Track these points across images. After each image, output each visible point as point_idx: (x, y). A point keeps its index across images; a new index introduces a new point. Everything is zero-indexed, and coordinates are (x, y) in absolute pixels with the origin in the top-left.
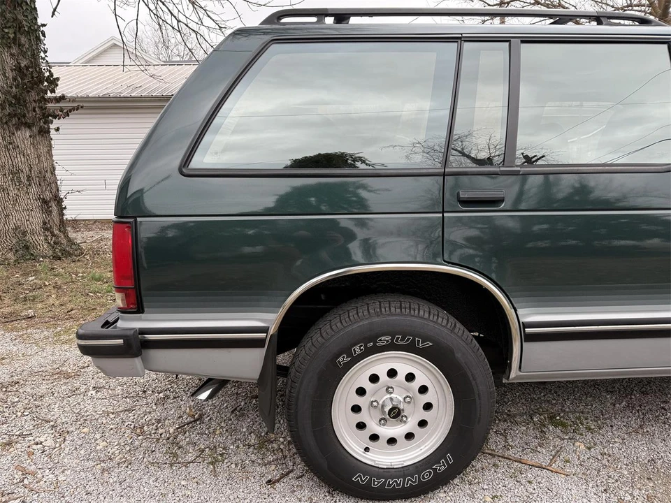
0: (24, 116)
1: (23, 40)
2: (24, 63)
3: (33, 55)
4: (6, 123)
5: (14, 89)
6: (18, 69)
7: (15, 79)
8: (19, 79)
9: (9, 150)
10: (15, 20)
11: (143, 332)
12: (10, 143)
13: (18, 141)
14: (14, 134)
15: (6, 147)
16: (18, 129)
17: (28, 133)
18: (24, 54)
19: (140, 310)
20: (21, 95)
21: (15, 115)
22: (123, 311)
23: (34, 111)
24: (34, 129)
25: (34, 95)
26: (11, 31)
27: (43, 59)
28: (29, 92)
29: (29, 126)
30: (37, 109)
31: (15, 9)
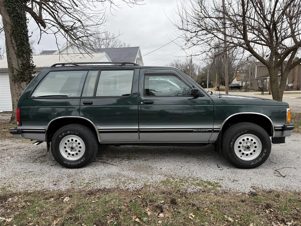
0: (24, 78)
1: (25, 55)
2: (24, 62)
3: (28, 59)
4: (19, 80)
5: (21, 70)
6: (23, 64)
7: (22, 67)
8: (23, 67)
9: (19, 88)
10: (22, 50)
11: (22, 129)
12: (20, 86)
13: (22, 86)
14: (21, 83)
15: (18, 87)
16: (22, 82)
17: (25, 83)
18: (24, 59)
19: (21, 125)
20: (23, 72)
21: (21, 78)
22: (19, 125)
23: (27, 76)
24: (27, 82)
25: (28, 72)
26: (21, 53)
27: (31, 60)
28: (25, 71)
29: (26, 81)
30: (28, 76)
31: (22, 47)
